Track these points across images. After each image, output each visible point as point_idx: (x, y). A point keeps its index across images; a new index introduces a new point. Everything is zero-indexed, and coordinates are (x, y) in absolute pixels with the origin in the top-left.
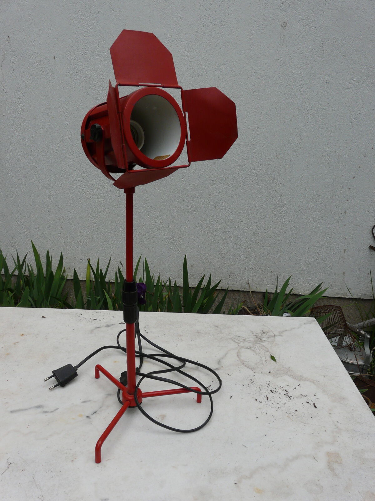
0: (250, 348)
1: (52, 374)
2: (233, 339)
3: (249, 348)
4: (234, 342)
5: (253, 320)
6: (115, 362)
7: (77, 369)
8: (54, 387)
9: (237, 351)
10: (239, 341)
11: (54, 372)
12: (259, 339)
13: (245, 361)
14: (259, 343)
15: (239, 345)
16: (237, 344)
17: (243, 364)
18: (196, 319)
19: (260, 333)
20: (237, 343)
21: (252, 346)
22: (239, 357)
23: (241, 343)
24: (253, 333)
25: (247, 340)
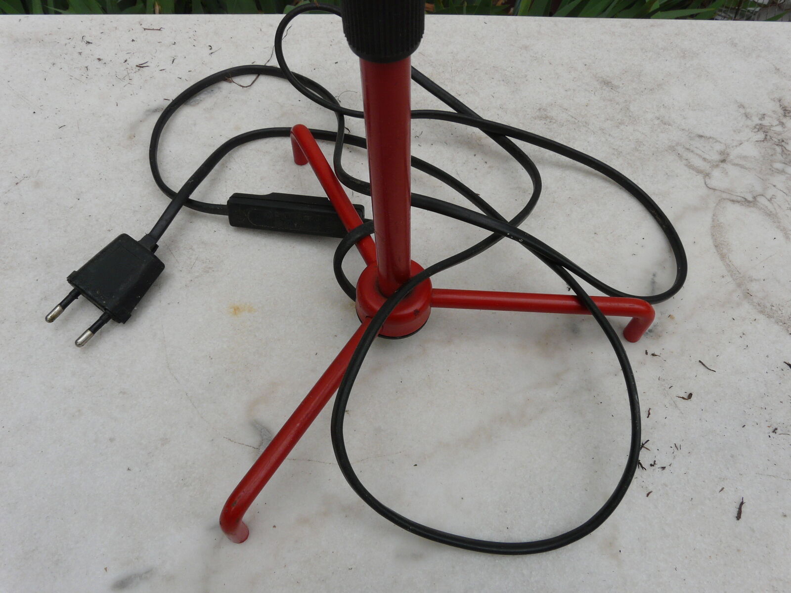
0: (755, 198)
1: (70, 288)
2: (680, 149)
3: (750, 198)
4: (690, 166)
5: (734, 45)
6: (236, 310)
7: (157, 247)
8: (89, 333)
9: (707, 219)
10: (705, 159)
11: (72, 279)
12: (779, 149)
13: (751, 280)
14: (782, 172)
15: (713, 183)
16: (699, 179)
17: (748, 295)
18: (526, 48)
19: (774, 112)
20: (699, 171)
21: (758, 189)
22: (723, 257)
23: (716, 173)
24: (747, 116)
25: (734, 153)
